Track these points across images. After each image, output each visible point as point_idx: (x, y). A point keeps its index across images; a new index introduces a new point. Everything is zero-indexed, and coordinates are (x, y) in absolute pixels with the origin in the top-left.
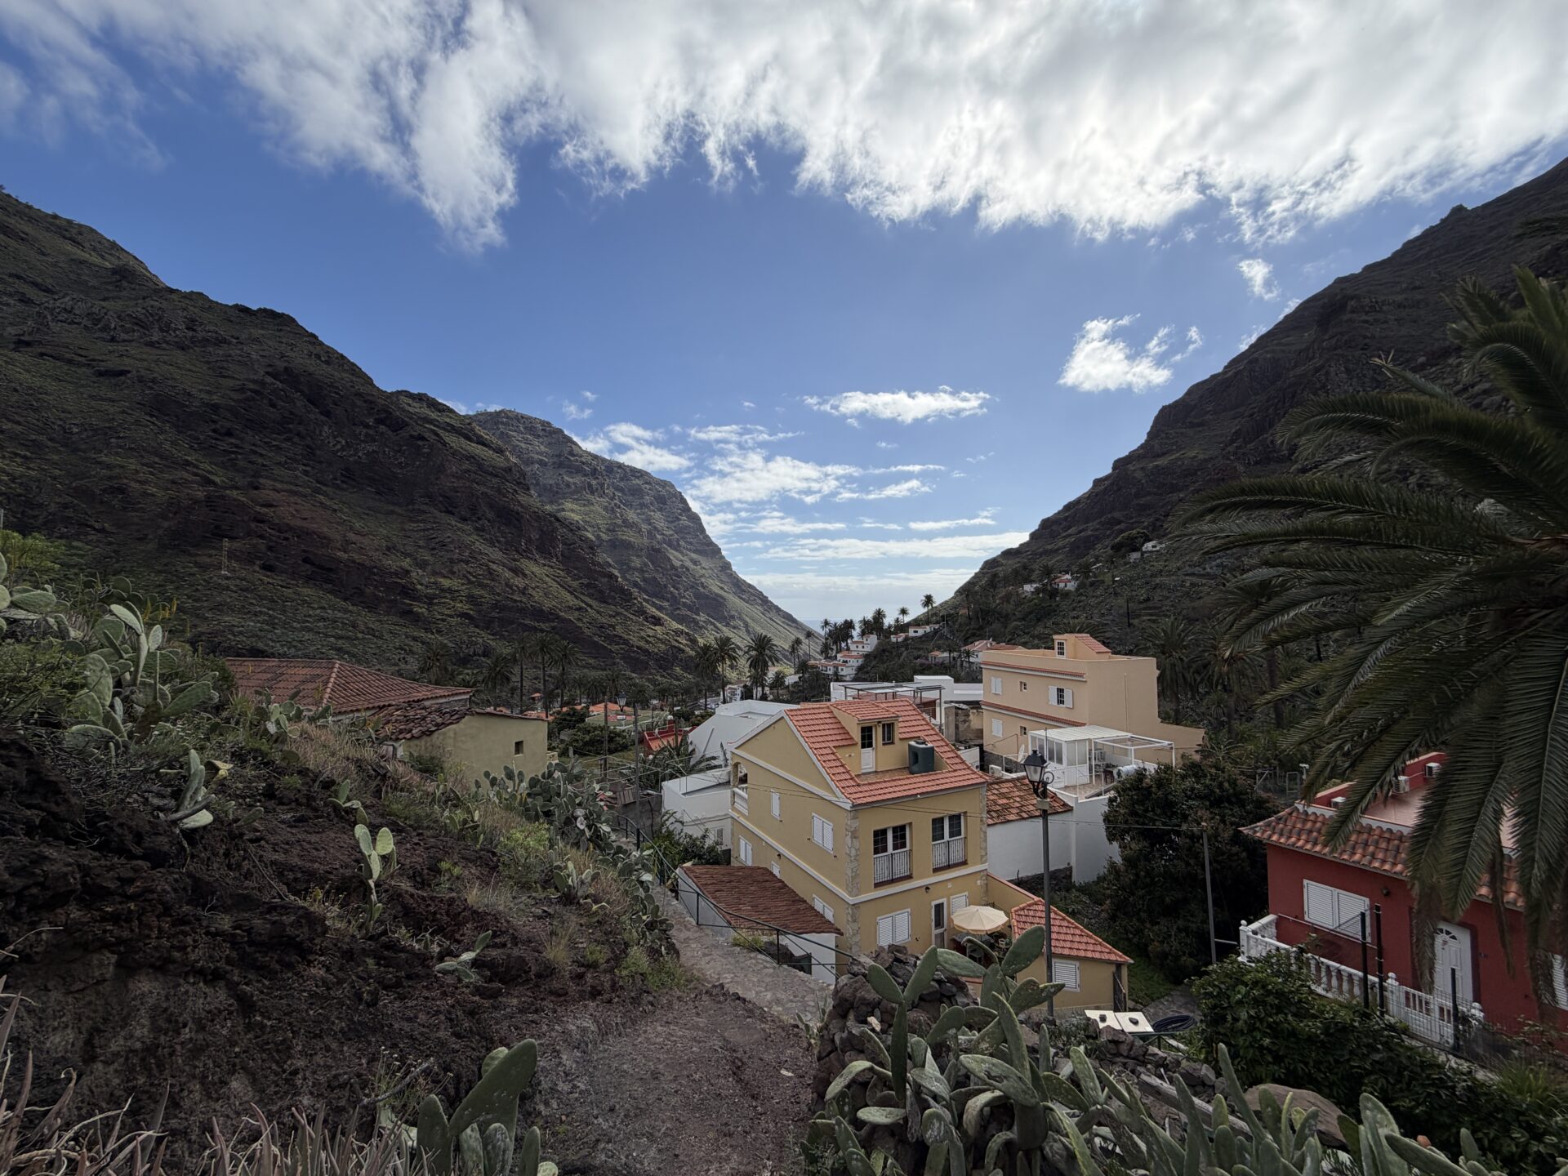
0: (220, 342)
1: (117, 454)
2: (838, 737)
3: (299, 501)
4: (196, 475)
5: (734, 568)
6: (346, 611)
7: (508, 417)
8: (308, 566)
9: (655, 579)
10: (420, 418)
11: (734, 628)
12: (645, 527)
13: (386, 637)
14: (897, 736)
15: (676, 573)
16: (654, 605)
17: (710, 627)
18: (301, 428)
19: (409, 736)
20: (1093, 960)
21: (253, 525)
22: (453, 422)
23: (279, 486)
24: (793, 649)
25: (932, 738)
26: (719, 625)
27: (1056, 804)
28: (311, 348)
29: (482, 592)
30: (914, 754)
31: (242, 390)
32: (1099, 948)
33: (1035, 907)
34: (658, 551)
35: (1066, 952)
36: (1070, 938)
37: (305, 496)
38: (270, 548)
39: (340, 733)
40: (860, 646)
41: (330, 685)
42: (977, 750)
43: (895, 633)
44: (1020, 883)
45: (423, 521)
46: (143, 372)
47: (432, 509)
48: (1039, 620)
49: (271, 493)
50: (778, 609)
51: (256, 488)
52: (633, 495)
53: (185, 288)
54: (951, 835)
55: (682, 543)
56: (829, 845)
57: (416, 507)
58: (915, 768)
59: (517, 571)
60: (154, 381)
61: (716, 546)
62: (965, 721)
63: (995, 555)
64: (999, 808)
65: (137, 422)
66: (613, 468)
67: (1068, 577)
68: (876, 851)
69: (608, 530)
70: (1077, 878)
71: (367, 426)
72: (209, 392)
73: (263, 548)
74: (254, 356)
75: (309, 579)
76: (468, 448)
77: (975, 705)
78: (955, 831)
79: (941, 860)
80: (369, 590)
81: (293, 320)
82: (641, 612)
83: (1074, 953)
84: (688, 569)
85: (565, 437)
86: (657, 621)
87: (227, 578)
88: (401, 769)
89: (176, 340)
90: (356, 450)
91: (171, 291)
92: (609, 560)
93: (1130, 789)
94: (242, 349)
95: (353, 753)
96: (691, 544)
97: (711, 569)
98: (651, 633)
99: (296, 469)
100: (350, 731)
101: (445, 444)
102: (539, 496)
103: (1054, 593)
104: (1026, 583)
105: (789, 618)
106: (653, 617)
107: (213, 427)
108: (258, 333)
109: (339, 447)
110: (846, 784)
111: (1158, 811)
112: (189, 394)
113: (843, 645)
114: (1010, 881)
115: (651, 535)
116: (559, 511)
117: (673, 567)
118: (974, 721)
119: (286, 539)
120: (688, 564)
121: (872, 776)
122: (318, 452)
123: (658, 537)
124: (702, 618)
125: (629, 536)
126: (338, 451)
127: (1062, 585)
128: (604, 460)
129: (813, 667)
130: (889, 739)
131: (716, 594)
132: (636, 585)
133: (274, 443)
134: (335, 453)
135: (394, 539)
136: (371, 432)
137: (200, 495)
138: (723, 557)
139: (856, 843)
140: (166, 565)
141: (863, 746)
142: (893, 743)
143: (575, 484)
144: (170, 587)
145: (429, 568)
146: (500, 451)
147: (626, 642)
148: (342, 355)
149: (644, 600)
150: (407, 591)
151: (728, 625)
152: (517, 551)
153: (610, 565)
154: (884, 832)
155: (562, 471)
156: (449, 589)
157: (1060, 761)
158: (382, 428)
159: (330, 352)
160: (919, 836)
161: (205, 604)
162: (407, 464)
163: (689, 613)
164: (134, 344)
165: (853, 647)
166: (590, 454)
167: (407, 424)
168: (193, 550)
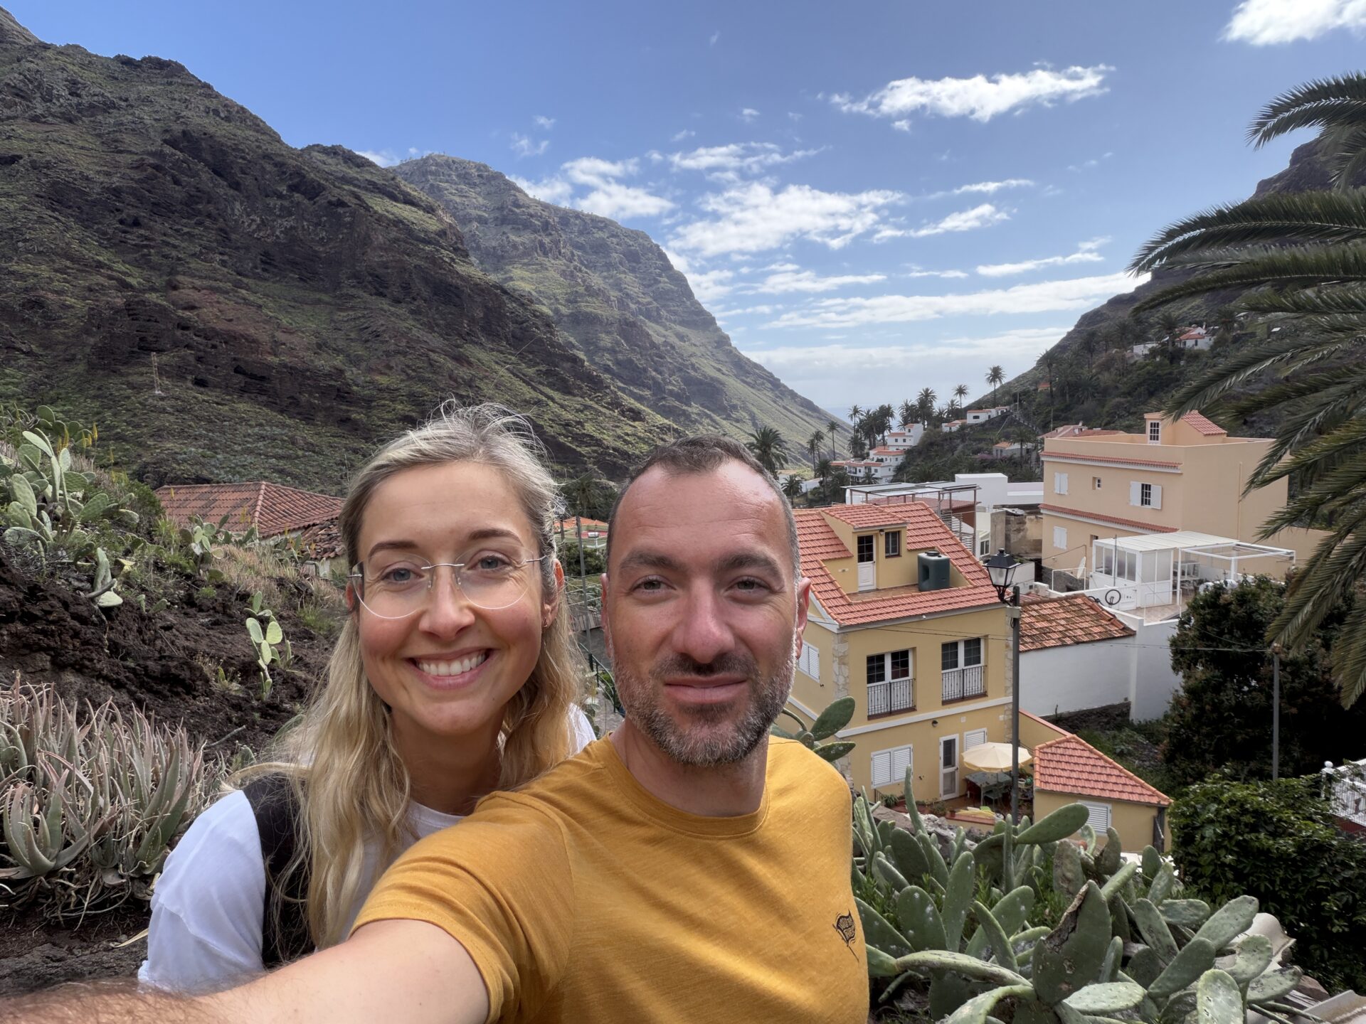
0: (108, 107)
1: (27, 261)
2: (829, 549)
3: (222, 299)
4: (111, 278)
5: (734, 343)
6: (284, 426)
7: (437, 164)
8: (240, 376)
9: (631, 361)
10: (337, 178)
11: (737, 421)
12: (614, 294)
13: (327, 451)
14: (904, 547)
15: (657, 353)
16: (632, 395)
17: (706, 421)
18: (211, 208)
19: (332, 555)
20: (1129, 802)
21: (179, 333)
22: (375, 179)
23: (198, 283)
24: (813, 446)
25: (950, 549)
26: (717, 418)
27: (1113, 628)
28: (207, 102)
29: (425, 389)
30: (924, 568)
31: (139, 166)
32: (1139, 790)
33: (1068, 745)
34: (633, 325)
35: (1096, 793)
36: (1104, 778)
37: (227, 293)
38: (199, 359)
39: (264, 555)
40: (900, 439)
41: (258, 508)
42: (1032, 565)
43: (948, 421)
44: (1058, 720)
45: (352, 308)
46: (35, 156)
47: (361, 293)
48: (1151, 394)
49: (191, 292)
50: (793, 395)
51: (175, 288)
52: (596, 253)
53: (60, 43)
54: (967, 663)
55: (663, 313)
56: (815, 673)
57: (345, 291)
58: (925, 584)
59: (460, 359)
60: (48, 165)
61: (709, 314)
62: (1019, 531)
63: (1098, 306)
64: (1035, 632)
65: (40, 219)
66: (568, 219)
67: (1201, 331)
68: (870, 680)
69: (567, 301)
70: (1136, 716)
71: (280, 196)
72: (108, 174)
73: (192, 359)
74: (148, 121)
75: (243, 391)
76: (395, 210)
77: (1033, 509)
78: (973, 657)
79: (954, 691)
80: (304, 398)
81: (182, 68)
82: (616, 404)
83: (1106, 794)
84: (673, 347)
85: (508, 183)
86: (636, 416)
87: (162, 399)
88: (323, 587)
89: (63, 110)
90: (273, 228)
91: (46, 47)
92: (572, 339)
93: (1203, 607)
94: (133, 114)
95: (278, 572)
96: (675, 313)
97: (703, 345)
98: (629, 430)
99: (211, 261)
100: (275, 553)
101: (368, 208)
102: (481, 263)
103: (1175, 355)
104: (1138, 343)
105: (808, 406)
106: (631, 410)
107: (120, 217)
108: (146, 89)
109: (254, 227)
110: (835, 602)
111: (1238, 634)
112: (87, 179)
113: (879, 438)
114: (1044, 718)
115: (622, 304)
116: (506, 280)
117: (653, 345)
118: (1032, 529)
119: (214, 347)
120: (673, 340)
121: (871, 595)
122: (233, 236)
123: (633, 306)
124: (694, 409)
125: (592, 306)
126: (254, 231)
127: (1190, 343)
128: (557, 210)
129: (838, 468)
130: (894, 550)
131: (712, 379)
132: (607, 369)
133: (186, 230)
134: (250, 235)
135: (324, 333)
136: (286, 203)
137: (119, 302)
138: (718, 329)
139: (845, 670)
140: (99, 389)
141: (861, 559)
142: (899, 555)
143: (523, 244)
144: (108, 414)
145: (364, 365)
146: (430, 210)
147: (598, 443)
148: (242, 108)
149: (619, 388)
150: (343, 395)
151: (728, 418)
152: (460, 335)
153: (573, 346)
154: (881, 658)
155: (507, 229)
156: (387, 388)
157: (1132, 576)
158: (297, 196)
159: (227, 105)
160: (926, 662)
161: (145, 430)
162: (330, 239)
163: (677, 403)
164: (20, 121)
165: (890, 441)
166: (539, 203)
167: (324, 189)
168: (123, 369)
